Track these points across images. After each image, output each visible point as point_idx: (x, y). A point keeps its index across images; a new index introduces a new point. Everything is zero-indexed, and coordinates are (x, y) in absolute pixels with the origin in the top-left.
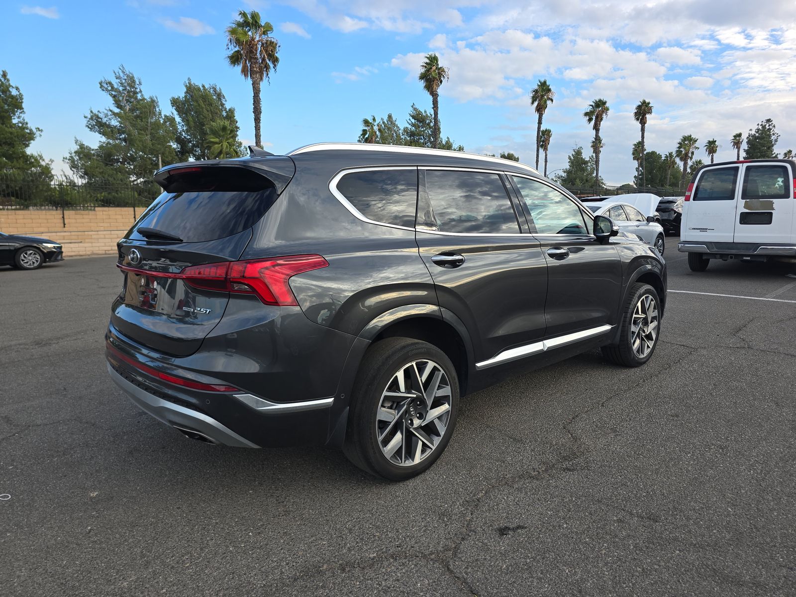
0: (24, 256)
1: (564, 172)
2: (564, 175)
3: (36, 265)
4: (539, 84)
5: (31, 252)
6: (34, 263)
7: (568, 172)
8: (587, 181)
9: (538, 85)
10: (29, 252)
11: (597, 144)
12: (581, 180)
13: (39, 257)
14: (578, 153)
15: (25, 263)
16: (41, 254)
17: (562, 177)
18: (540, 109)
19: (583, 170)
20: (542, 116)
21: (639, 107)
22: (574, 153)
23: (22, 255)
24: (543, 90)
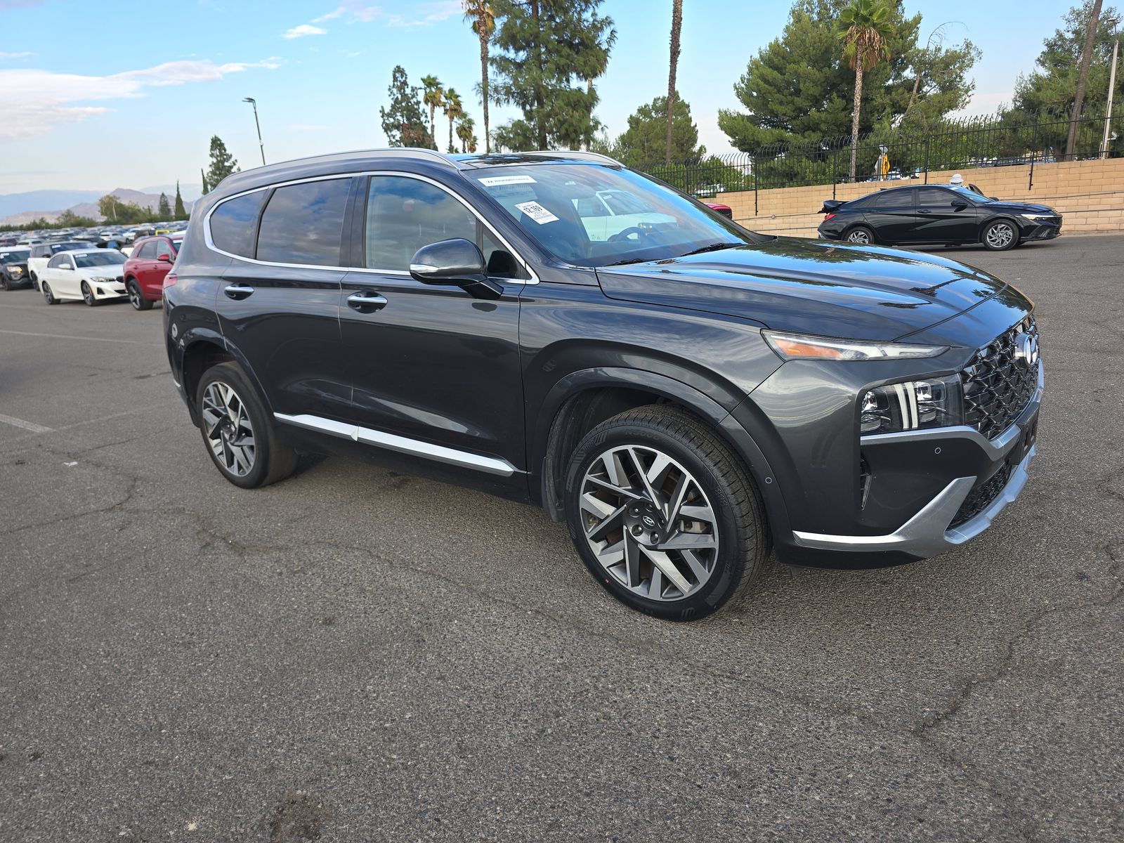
0: (993, 232)
3: (1004, 245)
5: (1003, 225)
6: (1003, 241)
10: (999, 227)
13: (1011, 234)
15: (992, 241)
16: (1016, 228)
23: (990, 231)
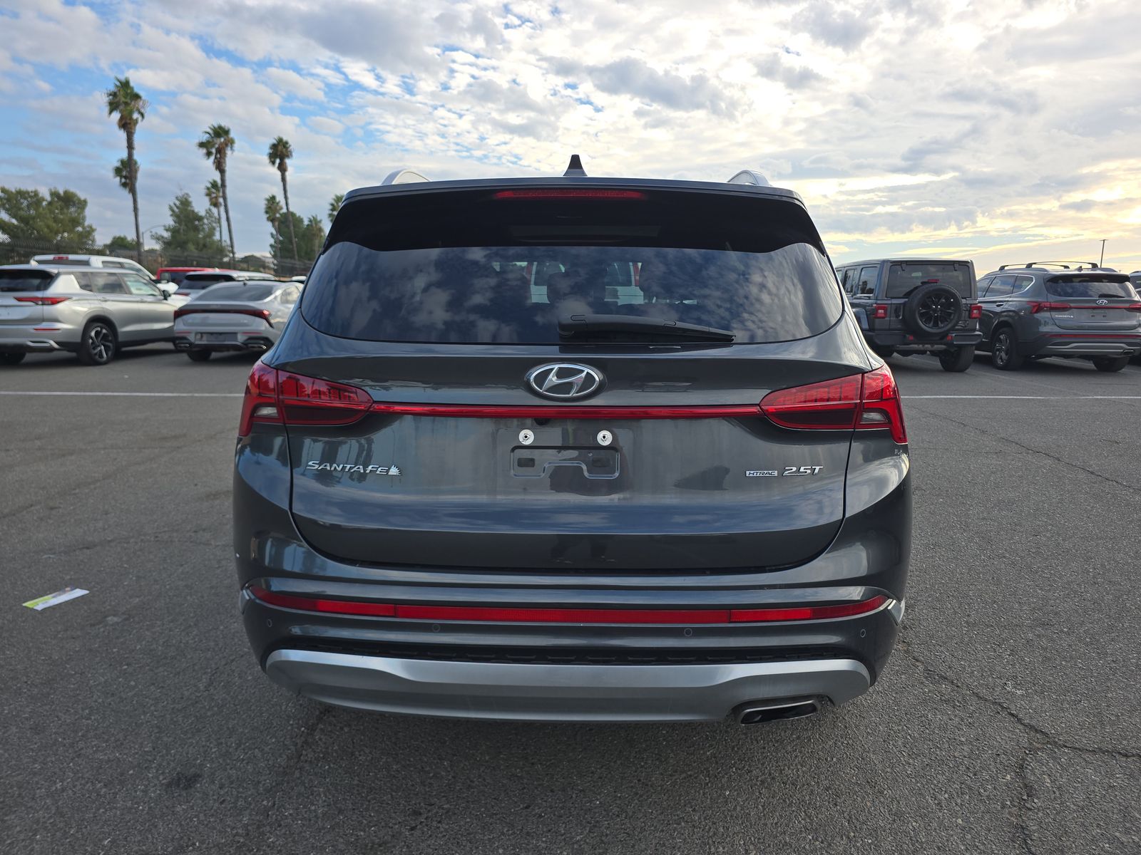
1: (167, 230)
2: (167, 235)
4: (118, 84)
7: (174, 231)
8: (205, 246)
9: (116, 86)
11: (217, 192)
12: (197, 243)
14: (185, 203)
17: (163, 237)
18: (127, 125)
19: (196, 229)
20: (132, 136)
21: (274, 147)
22: (178, 203)
24: (126, 95)
